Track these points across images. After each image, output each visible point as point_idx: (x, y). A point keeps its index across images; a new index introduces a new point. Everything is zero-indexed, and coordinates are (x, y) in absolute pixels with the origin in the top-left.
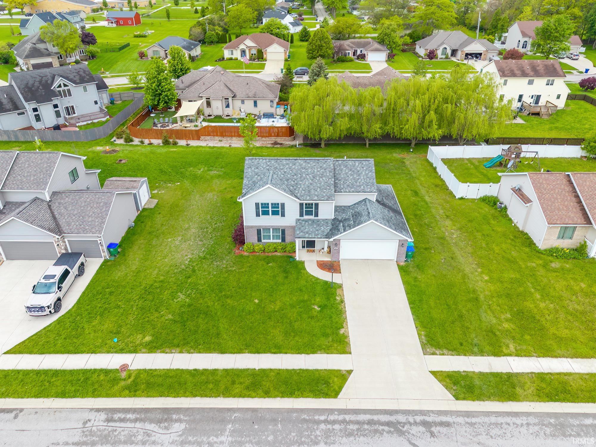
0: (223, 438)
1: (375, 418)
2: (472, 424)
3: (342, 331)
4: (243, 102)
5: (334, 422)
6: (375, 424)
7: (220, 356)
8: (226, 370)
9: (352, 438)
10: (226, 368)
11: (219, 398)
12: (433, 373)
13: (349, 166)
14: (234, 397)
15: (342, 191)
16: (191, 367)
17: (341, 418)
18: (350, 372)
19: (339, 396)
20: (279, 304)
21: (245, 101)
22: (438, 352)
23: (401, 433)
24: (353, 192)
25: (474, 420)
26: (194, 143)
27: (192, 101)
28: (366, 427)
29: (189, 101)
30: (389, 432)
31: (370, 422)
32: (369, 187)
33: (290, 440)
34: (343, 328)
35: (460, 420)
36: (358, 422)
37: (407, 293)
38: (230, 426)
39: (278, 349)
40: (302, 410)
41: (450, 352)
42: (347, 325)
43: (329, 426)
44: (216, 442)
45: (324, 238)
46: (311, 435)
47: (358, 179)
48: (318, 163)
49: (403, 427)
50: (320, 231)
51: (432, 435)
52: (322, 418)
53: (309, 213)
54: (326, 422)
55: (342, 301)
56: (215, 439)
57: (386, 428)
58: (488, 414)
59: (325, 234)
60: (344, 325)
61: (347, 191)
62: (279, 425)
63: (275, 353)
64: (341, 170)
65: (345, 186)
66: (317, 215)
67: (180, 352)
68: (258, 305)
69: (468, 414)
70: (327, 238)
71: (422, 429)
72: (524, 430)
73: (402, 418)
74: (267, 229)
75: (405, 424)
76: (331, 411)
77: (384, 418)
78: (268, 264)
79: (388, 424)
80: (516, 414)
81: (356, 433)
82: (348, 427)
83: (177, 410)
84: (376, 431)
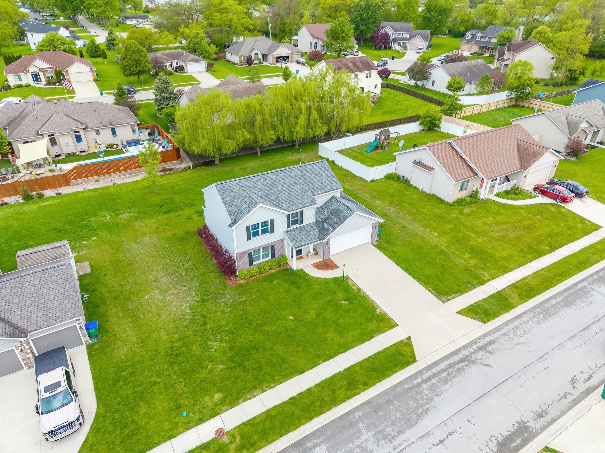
0: (365, 437)
1: (451, 360)
2: (504, 334)
3: (378, 312)
4: (98, 132)
5: (429, 379)
6: (454, 365)
7: (301, 376)
8: (319, 385)
9: (450, 383)
10: (316, 383)
11: (333, 409)
12: (459, 313)
13: (309, 170)
14: (344, 401)
16: (286, 398)
17: (430, 373)
19: (417, 359)
20: (312, 312)
21: (101, 132)
22: (450, 298)
23: (474, 362)
24: (324, 193)
25: (503, 331)
26: (65, 190)
27: (28, 142)
28: (451, 370)
29: (24, 143)
30: (467, 366)
31: (451, 366)
32: (334, 185)
34: (377, 309)
35: (496, 335)
36: (443, 370)
37: (398, 265)
38: (361, 424)
39: (345, 348)
40: (401, 383)
41: (457, 294)
42: (377, 305)
43: (429, 383)
44: (362, 443)
45: (318, 241)
47: (323, 180)
48: (285, 173)
49: (471, 357)
50: (311, 236)
51: (491, 353)
52: (419, 380)
53: (295, 222)
54: (424, 381)
55: (359, 289)
56: (360, 441)
57: (463, 364)
59: (317, 237)
61: (319, 193)
63: (344, 352)
66: (302, 222)
67: (263, 391)
68: (295, 320)
69: (497, 329)
70: (321, 240)
71: (482, 352)
73: (465, 352)
74: (258, 250)
75: (470, 355)
76: (420, 373)
77: (456, 358)
79: (461, 361)
81: (448, 378)
82: (440, 377)
83: (307, 438)
84: (459, 369)
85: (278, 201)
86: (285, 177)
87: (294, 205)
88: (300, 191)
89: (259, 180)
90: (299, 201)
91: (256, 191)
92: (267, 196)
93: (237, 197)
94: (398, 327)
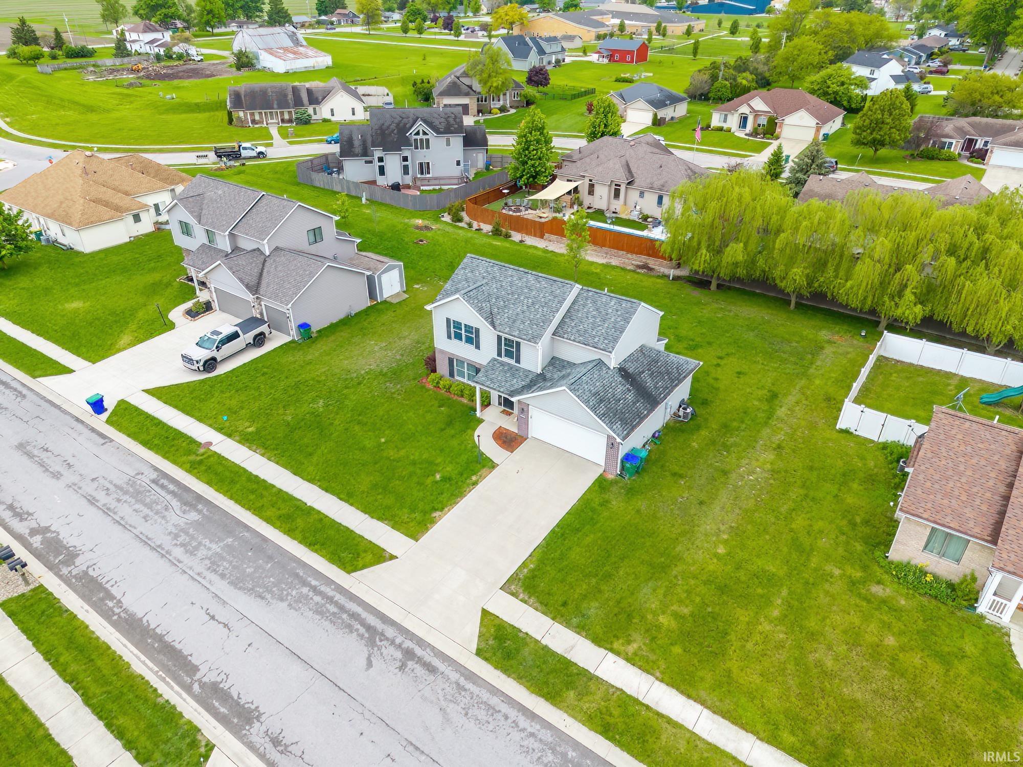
0: (214, 546)
1: (364, 614)
2: (460, 688)
3: (436, 514)
4: (642, 194)
5: (320, 593)
6: (356, 620)
7: (292, 475)
8: (280, 490)
9: (318, 617)
10: (283, 489)
11: (248, 512)
13: (599, 303)
14: (261, 518)
15: (566, 336)
16: (256, 472)
17: (331, 593)
18: (393, 557)
19: (353, 574)
20: (402, 453)
21: (646, 194)
22: (521, 596)
23: (371, 643)
24: (579, 342)
25: (469, 686)
26: (530, 241)
28: (345, 616)
30: (361, 636)
31: (354, 616)
32: (606, 341)
33: (263, 583)
34: (442, 511)
35: (454, 676)
36: (342, 608)
38: (231, 540)
39: (348, 497)
40: (305, 565)
41: (537, 605)
42: (449, 510)
43: (311, 594)
44: (205, 546)
45: (506, 394)
46: (286, 590)
47: (599, 326)
49: (381, 641)
51: (402, 668)
52: (314, 583)
53: (509, 354)
54: (314, 589)
55: (475, 484)
56: (208, 543)
57: (362, 630)
58: (495, 691)
60: (446, 509)
62: (269, 565)
63: (341, 499)
64: (584, 306)
65: (574, 331)
66: (518, 361)
67: (263, 455)
68: (380, 445)
69: (472, 677)
71: (399, 655)
72: (516, 736)
73: (390, 632)
74: (461, 362)
75: (387, 639)
76: (329, 582)
77: (372, 620)
78: (440, 407)
79: (369, 628)
80: (532, 716)
81: (328, 615)
82: (328, 605)
83: (208, 503)
84: (349, 627)
85: (500, 311)
87: (510, 328)
89: (512, 276)
90: (521, 327)
93: (470, 280)
94: (413, 542)
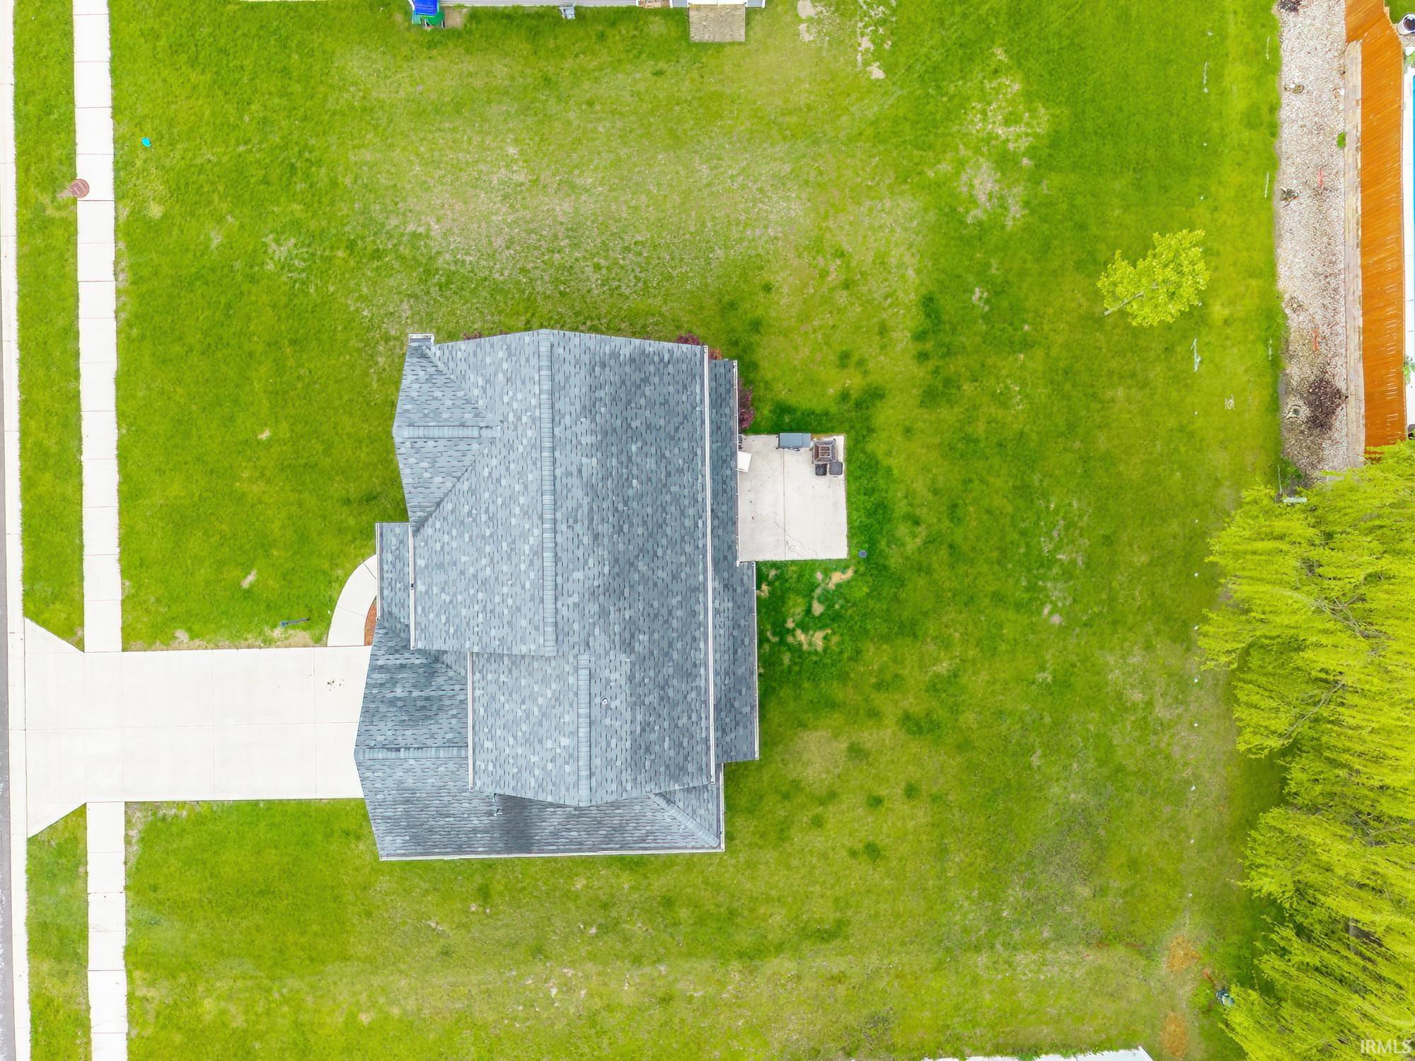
3: (182, 635)
8: (77, 395)
10: (82, 395)
12: (82, 810)
13: (558, 711)
16: (83, 326)
18: (80, 645)
19: (28, 621)
22: (133, 833)
32: (490, 767)
34: (192, 639)
39: (130, 494)
41: (133, 861)
42: (198, 648)
48: (532, 599)
55: (268, 643)
60: (197, 642)
61: (478, 693)
64: (545, 681)
65: (492, 688)
67: (118, 294)
68: (253, 441)
85: (451, 518)
86: (518, 589)
87: (427, 566)
88: (464, 612)
89: (526, 488)
90: (435, 590)
91: (494, 462)
92: (472, 491)
93: (489, 392)
94: (118, 643)
